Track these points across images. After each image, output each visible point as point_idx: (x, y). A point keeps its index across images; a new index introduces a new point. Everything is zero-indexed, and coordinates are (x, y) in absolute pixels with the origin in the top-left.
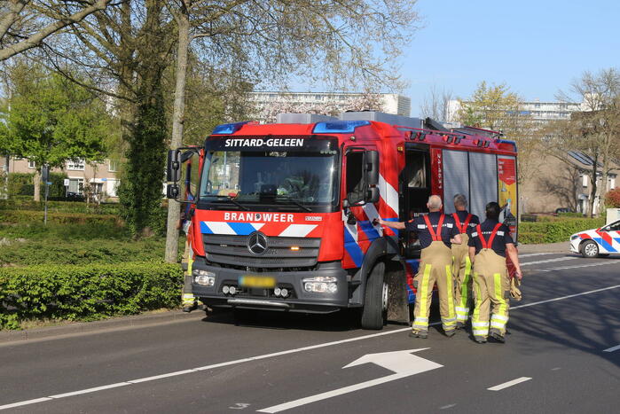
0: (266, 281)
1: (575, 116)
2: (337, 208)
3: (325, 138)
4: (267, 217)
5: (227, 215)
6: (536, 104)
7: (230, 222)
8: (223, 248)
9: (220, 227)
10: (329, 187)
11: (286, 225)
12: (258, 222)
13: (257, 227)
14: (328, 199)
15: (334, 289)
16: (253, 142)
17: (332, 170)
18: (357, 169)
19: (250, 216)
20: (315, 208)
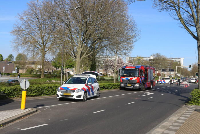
0: (131, 85)
1: (150, 60)
2: (139, 76)
3: (137, 68)
4: (130, 77)
5: (125, 77)
6: (147, 58)
7: (126, 78)
8: (125, 81)
9: (124, 79)
10: (138, 74)
11: (132, 78)
12: (129, 78)
13: (129, 79)
14: (137, 75)
15: (138, 86)
16: (128, 69)
17: (138, 72)
18: (141, 71)
19: (128, 77)
20: (136, 76)
